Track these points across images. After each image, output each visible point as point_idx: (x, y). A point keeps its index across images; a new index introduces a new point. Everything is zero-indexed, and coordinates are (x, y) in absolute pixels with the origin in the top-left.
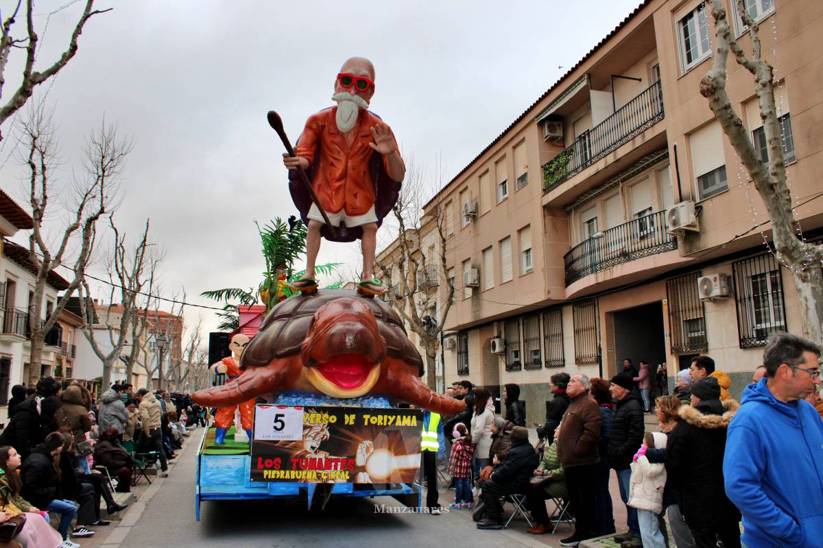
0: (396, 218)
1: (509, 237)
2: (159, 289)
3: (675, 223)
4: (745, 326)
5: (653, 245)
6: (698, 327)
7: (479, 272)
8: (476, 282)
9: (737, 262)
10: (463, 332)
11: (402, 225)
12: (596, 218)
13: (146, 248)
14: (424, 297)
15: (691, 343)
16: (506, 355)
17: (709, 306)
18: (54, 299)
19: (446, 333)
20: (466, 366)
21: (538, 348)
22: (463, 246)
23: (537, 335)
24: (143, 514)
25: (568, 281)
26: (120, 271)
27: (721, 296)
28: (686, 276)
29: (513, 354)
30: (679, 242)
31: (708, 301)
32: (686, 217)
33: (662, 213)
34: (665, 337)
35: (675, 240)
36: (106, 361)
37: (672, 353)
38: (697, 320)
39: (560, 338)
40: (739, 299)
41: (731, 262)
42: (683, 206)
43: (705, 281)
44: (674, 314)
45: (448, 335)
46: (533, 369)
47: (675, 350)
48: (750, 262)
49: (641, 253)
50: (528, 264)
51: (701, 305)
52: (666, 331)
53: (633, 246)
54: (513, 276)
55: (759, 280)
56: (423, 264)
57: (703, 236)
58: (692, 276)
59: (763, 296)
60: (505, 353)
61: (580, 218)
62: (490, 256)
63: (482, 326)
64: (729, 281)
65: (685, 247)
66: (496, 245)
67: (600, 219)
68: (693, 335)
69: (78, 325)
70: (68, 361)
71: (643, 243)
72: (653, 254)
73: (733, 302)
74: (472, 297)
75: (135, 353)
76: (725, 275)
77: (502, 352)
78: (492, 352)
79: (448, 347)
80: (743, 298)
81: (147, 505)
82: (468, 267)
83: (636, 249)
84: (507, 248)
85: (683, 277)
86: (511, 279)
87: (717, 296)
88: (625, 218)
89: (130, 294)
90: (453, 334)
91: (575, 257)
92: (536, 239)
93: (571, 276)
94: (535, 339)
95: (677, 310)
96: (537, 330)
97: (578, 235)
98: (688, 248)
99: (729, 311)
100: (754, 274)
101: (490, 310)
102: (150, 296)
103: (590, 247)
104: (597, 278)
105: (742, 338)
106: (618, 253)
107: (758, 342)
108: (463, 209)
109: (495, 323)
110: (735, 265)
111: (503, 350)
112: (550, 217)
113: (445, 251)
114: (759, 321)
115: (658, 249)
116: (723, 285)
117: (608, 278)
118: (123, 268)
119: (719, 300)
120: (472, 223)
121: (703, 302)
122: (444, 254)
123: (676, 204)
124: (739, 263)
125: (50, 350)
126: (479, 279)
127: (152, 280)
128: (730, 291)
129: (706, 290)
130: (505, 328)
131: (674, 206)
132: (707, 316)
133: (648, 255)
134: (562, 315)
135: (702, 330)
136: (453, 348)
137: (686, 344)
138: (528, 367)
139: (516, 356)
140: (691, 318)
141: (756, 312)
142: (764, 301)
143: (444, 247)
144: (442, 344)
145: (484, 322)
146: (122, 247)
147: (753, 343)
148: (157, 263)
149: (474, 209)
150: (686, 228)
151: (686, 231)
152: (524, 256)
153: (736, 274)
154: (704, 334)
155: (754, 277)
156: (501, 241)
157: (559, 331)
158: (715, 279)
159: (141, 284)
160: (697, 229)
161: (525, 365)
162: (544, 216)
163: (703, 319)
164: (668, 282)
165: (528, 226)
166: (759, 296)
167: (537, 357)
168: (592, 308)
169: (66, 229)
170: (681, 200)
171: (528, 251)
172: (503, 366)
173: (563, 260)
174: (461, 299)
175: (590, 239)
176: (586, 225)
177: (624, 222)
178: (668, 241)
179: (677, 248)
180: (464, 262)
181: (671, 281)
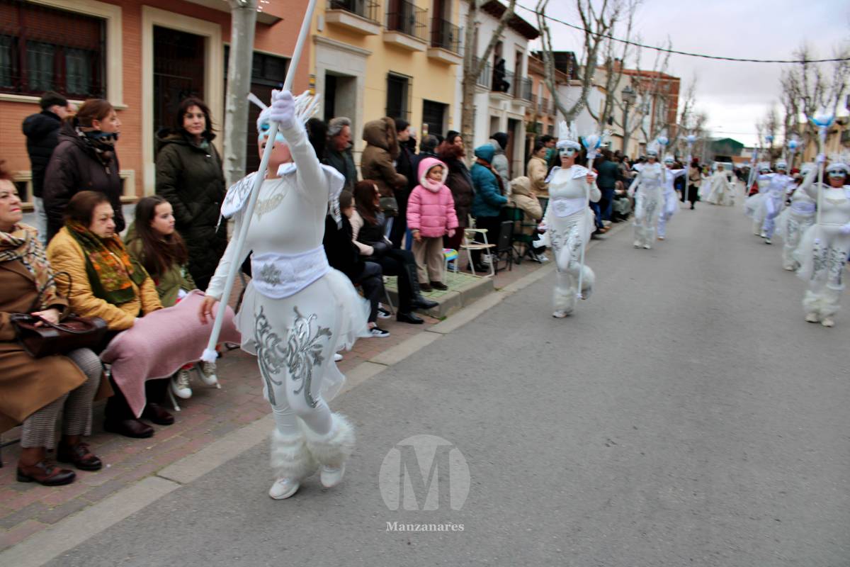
18: (524, 49)
26: (585, 11)
69: (561, 81)
70: (550, 119)
118: (590, 8)
125: (519, 104)
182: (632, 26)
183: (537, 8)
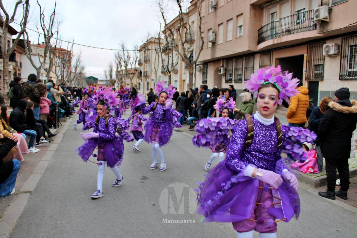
0: (178, 6)
1: (232, 19)
2: (61, 36)
3: (317, 17)
4: (343, 69)
5: (304, 27)
6: (320, 69)
7: (216, 35)
8: (214, 40)
9: (344, 39)
10: (206, 63)
11: (181, 9)
12: (276, 12)
13: (55, 15)
14: (189, 46)
15: (316, 76)
16: (226, 75)
17: (327, 59)
18: (11, 39)
19: (197, 63)
20: (206, 79)
21: (241, 73)
22: (210, 22)
23: (241, 67)
24: (63, 139)
25: (259, 42)
26: (43, 26)
27: (334, 54)
28: (318, 44)
29: (229, 75)
30: (318, 26)
31: (327, 56)
32: (323, 14)
33: (311, 11)
34: (303, 72)
35: (315, 25)
36: (38, 70)
37: (306, 80)
38: (320, 65)
39: (252, 69)
40: (342, 56)
41: (342, 38)
42: (323, 8)
43: (327, 47)
44: (309, 61)
45: (198, 65)
46: (238, 83)
47: (308, 78)
48: (351, 38)
49: (297, 31)
50: (240, 32)
51: (323, 58)
52: (304, 70)
53: (294, 27)
54: (233, 38)
55: (354, 48)
56: (190, 30)
57: (330, 24)
58: (321, 44)
59: (355, 56)
60: (225, 74)
61: (268, 11)
62: (222, 27)
63: (215, 61)
64: (339, 48)
65: (320, 29)
66: (225, 23)
67: (278, 13)
68: (317, 72)
69: (23, 53)
70: (19, 70)
71: (299, 25)
72: (303, 31)
73: (339, 57)
74: (212, 47)
75: (51, 67)
76: (337, 44)
77: (224, 74)
78: (219, 73)
79: (198, 70)
80: (344, 56)
81: (64, 135)
82: (211, 33)
83: (295, 29)
84: (231, 24)
85: (316, 44)
86: (231, 39)
87: (332, 54)
88: (291, 13)
89: (48, 38)
90: (201, 64)
91: (263, 31)
92: (246, 20)
93: (261, 40)
94: (240, 69)
95: (311, 60)
96: (241, 65)
97: (266, 20)
98: (322, 29)
99: (337, 62)
100: (352, 44)
101: (220, 54)
102: (57, 39)
103: (271, 27)
104: (274, 42)
105: (341, 75)
106: (286, 30)
107: (348, 78)
108: (210, 4)
109: (222, 60)
110: (343, 39)
111: (224, 73)
112: (253, 10)
113: (201, 23)
114: (350, 68)
115: (306, 29)
116: (336, 49)
117: (280, 42)
118: (44, 25)
119: (332, 56)
120: (214, 11)
121: (324, 57)
122: (200, 25)
123: (319, 7)
124: (346, 39)
125: (11, 64)
126: (216, 38)
127: (58, 32)
128: (339, 52)
129: (327, 51)
130: (226, 63)
131: (318, 8)
132: (326, 63)
133: (301, 32)
134: (254, 58)
135: (322, 70)
136: (200, 71)
137: (313, 76)
138: (235, 82)
139: (230, 76)
140: (317, 64)
141: (350, 63)
142: (354, 58)
143: (201, 22)
144: (195, 68)
145: (217, 59)
146: (43, 14)
147: (346, 78)
148: (60, 24)
149: (216, 4)
150: (323, 19)
151: (322, 21)
152: (239, 29)
153: (343, 44)
154: (322, 72)
155: (352, 46)
156: (228, 21)
157: (252, 66)
158: (332, 46)
159: (53, 33)
160: (328, 20)
161: (234, 80)
162: (251, 10)
163: (323, 65)
164: (308, 46)
165: (242, 14)
166: (352, 56)
167: (240, 77)
168: (269, 56)
169: (16, 3)
170: (322, 5)
171: (240, 26)
172: (223, 80)
173: (257, 32)
174: (206, 47)
175: (272, 22)
176: (271, 16)
177: (291, 15)
178: (312, 25)
179: (316, 29)
180: (209, 30)
181: (310, 45)
182: (59, 32)
183: (21, 23)
